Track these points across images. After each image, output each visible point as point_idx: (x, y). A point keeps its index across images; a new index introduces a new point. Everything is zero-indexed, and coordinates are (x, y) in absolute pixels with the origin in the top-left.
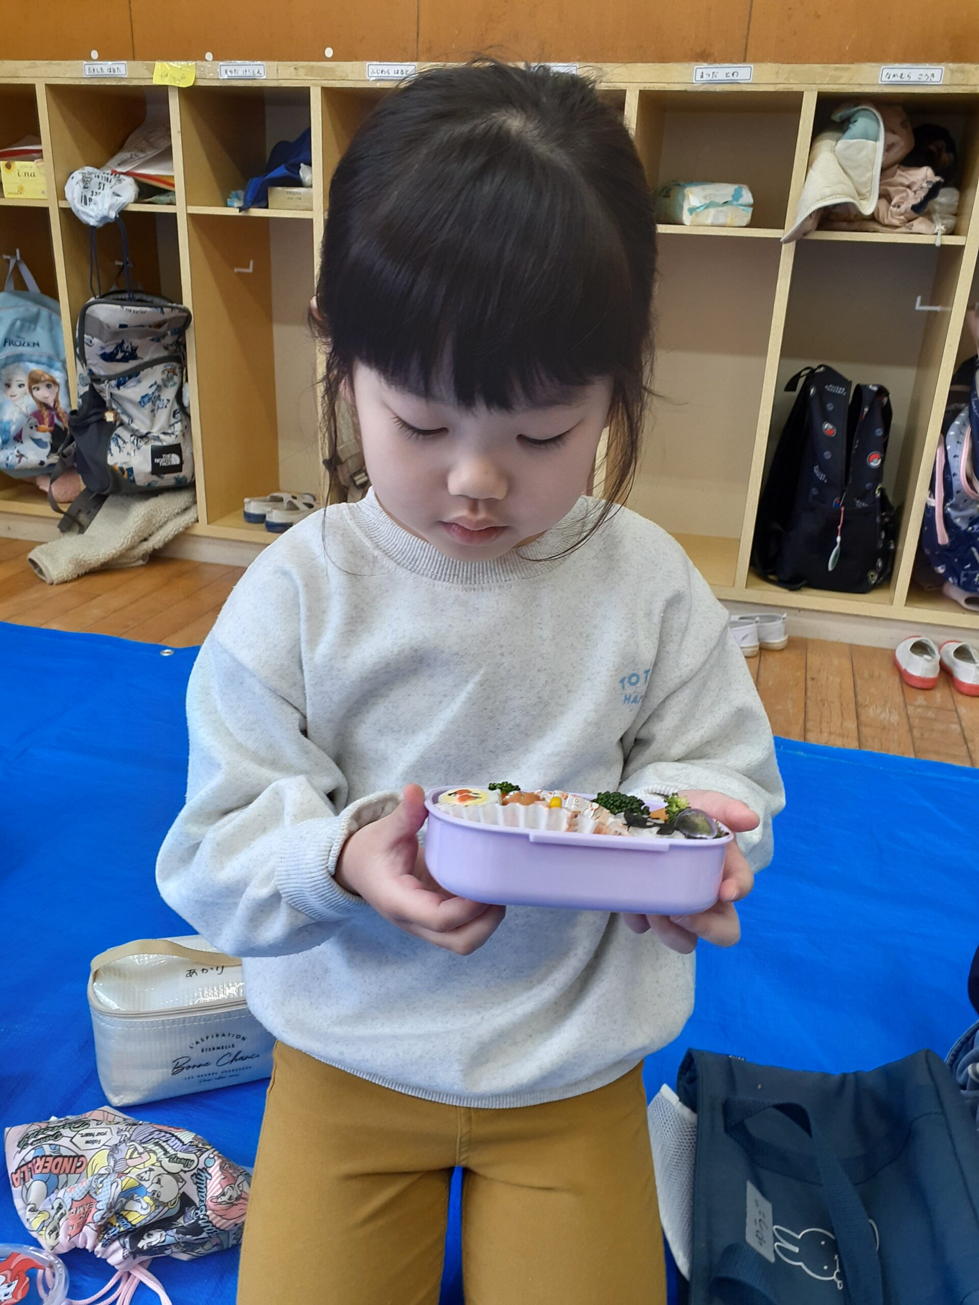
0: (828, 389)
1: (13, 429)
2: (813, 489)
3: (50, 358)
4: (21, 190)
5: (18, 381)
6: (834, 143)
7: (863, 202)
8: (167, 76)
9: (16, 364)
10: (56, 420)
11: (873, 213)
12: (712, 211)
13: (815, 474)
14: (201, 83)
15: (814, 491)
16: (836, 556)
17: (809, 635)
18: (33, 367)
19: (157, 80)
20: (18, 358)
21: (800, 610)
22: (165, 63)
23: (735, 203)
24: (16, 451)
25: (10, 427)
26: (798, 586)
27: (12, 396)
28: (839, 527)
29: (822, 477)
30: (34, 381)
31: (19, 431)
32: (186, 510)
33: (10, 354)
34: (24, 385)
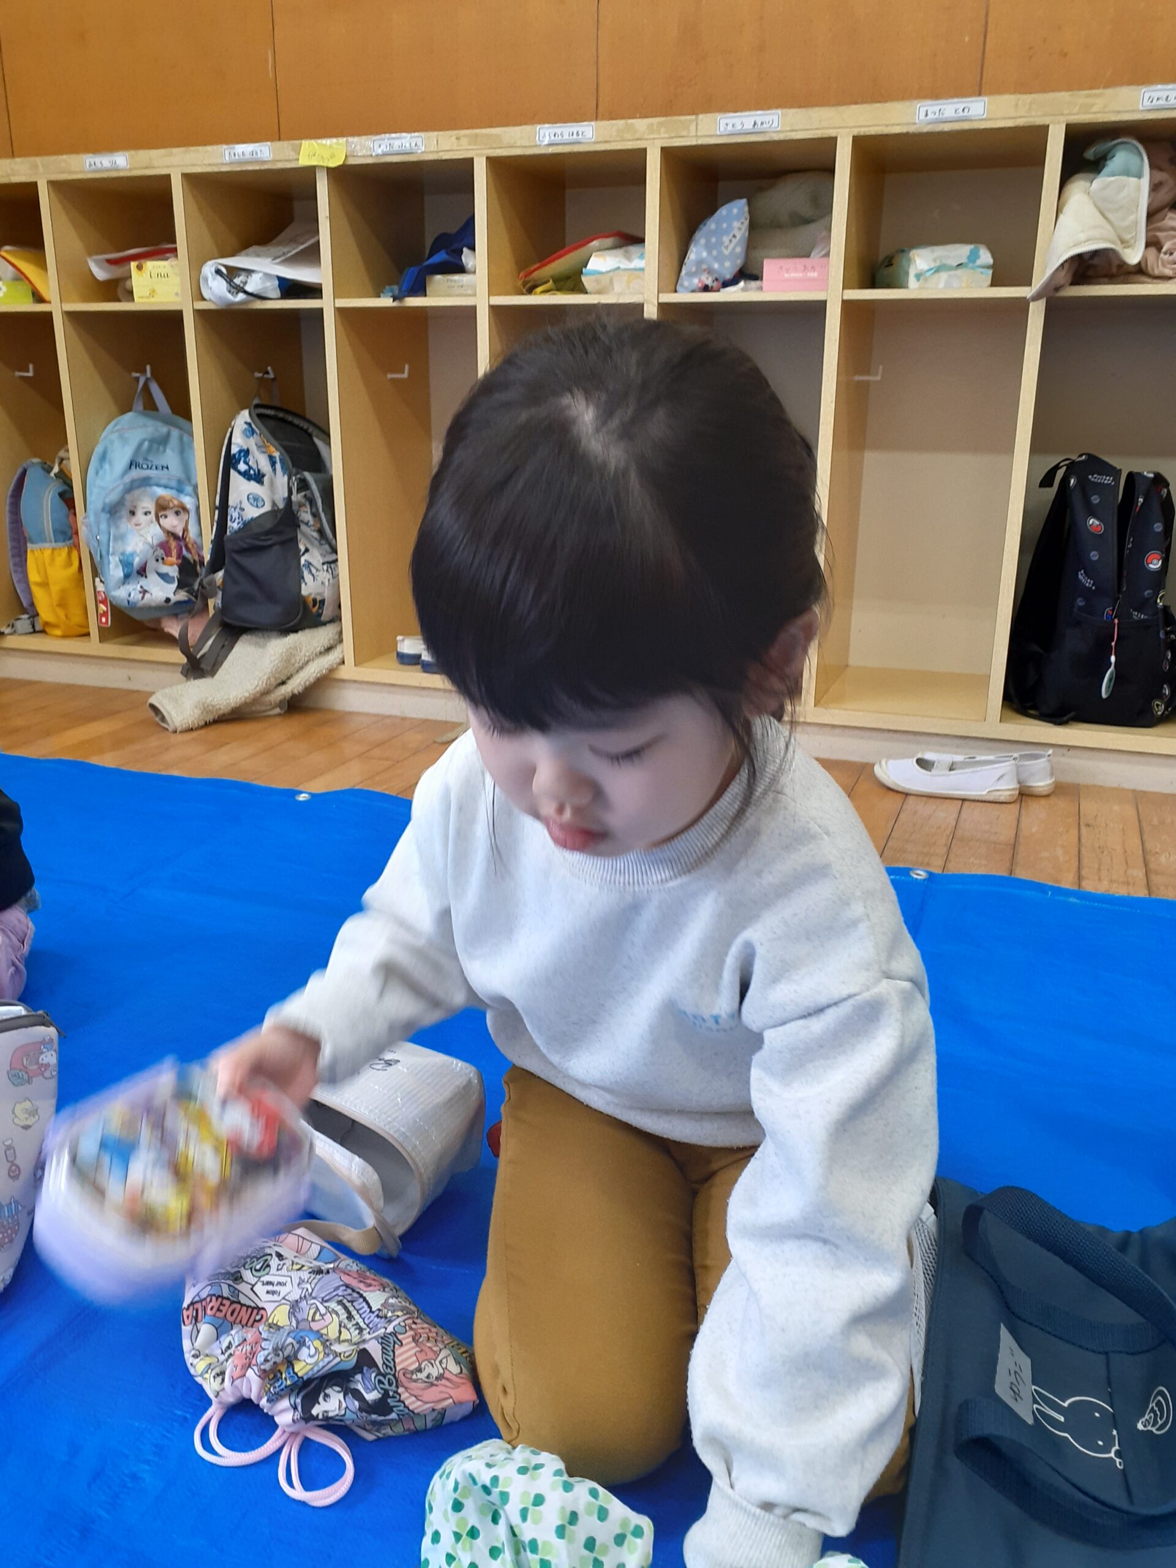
0: (1093, 479)
1: (137, 561)
2: (1079, 599)
3: (179, 481)
4: (153, 292)
5: (143, 508)
6: (1088, 184)
7: (1127, 251)
8: (314, 155)
9: (142, 489)
10: (184, 552)
11: (1139, 263)
12: (944, 276)
13: (1080, 581)
14: (352, 161)
15: (1080, 602)
16: (1110, 680)
17: (1081, 780)
18: (160, 492)
19: (304, 161)
20: (145, 482)
21: (1069, 748)
22: (313, 142)
23: (971, 265)
24: (139, 588)
25: (133, 560)
26: (1065, 719)
27: (136, 525)
28: (1113, 644)
29: (1088, 583)
30: (162, 507)
31: (144, 562)
32: (329, 649)
33: (136, 477)
34: (150, 513)
